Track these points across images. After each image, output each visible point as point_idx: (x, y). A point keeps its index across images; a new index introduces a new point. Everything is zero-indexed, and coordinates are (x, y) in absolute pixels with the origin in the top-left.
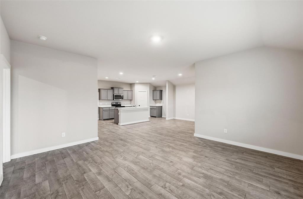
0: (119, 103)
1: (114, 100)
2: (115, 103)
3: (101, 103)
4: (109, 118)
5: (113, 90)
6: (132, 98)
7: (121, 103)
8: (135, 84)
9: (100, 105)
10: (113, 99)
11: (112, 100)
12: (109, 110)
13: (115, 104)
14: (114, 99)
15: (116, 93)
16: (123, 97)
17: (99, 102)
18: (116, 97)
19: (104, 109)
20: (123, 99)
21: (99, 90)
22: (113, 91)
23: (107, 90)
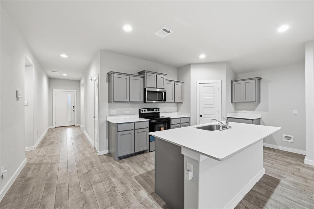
0: (155, 110)
1: (145, 102)
2: (146, 110)
3: (114, 111)
4: (133, 152)
5: (144, 77)
6: (182, 97)
7: (161, 111)
8: (192, 66)
9: (111, 115)
10: (142, 100)
11: (140, 103)
12: (133, 128)
13: (147, 112)
14: (147, 101)
15: (150, 85)
16: (165, 95)
17: (109, 108)
18: (150, 94)
19: (120, 128)
20: (165, 100)
21: (109, 75)
22: (142, 79)
23: (128, 77)
